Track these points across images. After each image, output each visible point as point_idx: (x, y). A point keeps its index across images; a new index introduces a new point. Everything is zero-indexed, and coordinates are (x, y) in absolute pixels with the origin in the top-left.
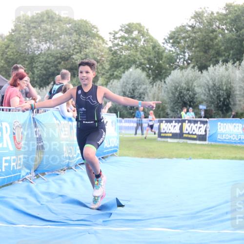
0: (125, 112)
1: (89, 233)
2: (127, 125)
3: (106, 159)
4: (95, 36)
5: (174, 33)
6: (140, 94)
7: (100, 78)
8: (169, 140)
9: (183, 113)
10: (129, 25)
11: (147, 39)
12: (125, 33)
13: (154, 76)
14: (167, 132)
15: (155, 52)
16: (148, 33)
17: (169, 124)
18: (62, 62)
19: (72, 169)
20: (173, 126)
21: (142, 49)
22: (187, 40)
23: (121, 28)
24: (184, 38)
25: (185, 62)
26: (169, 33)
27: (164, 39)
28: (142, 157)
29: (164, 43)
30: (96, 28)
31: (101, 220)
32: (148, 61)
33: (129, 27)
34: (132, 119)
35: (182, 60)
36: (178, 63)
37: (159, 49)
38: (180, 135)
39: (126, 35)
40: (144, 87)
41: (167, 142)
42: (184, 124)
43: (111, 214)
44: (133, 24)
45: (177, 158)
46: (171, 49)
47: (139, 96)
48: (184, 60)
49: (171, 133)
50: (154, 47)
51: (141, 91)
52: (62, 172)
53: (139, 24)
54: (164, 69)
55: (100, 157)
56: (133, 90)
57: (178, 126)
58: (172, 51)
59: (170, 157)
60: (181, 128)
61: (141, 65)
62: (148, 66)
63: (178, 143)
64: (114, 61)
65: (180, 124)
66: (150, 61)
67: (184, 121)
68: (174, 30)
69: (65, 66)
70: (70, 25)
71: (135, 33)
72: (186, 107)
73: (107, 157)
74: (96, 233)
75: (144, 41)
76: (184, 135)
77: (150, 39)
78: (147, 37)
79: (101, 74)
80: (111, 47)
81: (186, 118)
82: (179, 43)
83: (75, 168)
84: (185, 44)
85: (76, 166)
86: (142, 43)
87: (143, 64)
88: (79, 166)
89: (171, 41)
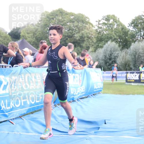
0: (106, 67)
1: (86, 139)
2: (107, 75)
3: (95, 95)
4: (88, 23)
5: (134, 20)
6: (115, 57)
7: (91, 48)
8: (133, 84)
9: (140, 68)
10: (108, 16)
11: (118, 24)
12: (106, 20)
13: (123, 46)
14: (131, 79)
15: (123, 32)
16: (119, 20)
17: (132, 74)
18: (69, 39)
19: (75, 101)
20: (134, 76)
21: (116, 30)
22: (142, 24)
23: (103, 18)
24: (140, 23)
25: (141, 37)
26: (132, 20)
27: (129, 24)
28: (116, 94)
29: (128, 27)
30: (88, 18)
31: (93, 132)
32: (119, 37)
33: (108, 17)
34: (110, 72)
35: (139, 36)
36: (137, 38)
37: (125, 30)
38: (139, 81)
39: (106, 22)
40: (117, 52)
41: (131, 85)
42: (141, 74)
43: (99, 128)
44: (110, 15)
45: (137, 94)
46: (132, 30)
47: (114, 58)
48: (141, 36)
49: (133, 80)
50: (122, 29)
51: (116, 55)
52: (70, 103)
53: (114, 16)
54: (129, 42)
55: (92, 94)
56: (111, 55)
57: (138, 75)
58: (134, 31)
59: (133, 94)
60: (140, 77)
61: (115, 40)
62: (119, 40)
63: (138, 85)
64: (99, 37)
65: (139, 74)
66: (120, 37)
67: (141, 72)
68: (134, 19)
69: (70, 41)
70: (73, 17)
71: (111, 21)
72: (142, 64)
73: (96, 94)
74: (90, 139)
75: (117, 25)
76: (142, 81)
77: (120, 24)
78: (118, 23)
79: (91, 45)
80: (97, 29)
81: (142, 71)
82: (138, 26)
83: (78, 101)
84: (141, 27)
85: (78, 100)
86: (115, 27)
87: (116, 39)
88: (80, 100)
89: (133, 25)
